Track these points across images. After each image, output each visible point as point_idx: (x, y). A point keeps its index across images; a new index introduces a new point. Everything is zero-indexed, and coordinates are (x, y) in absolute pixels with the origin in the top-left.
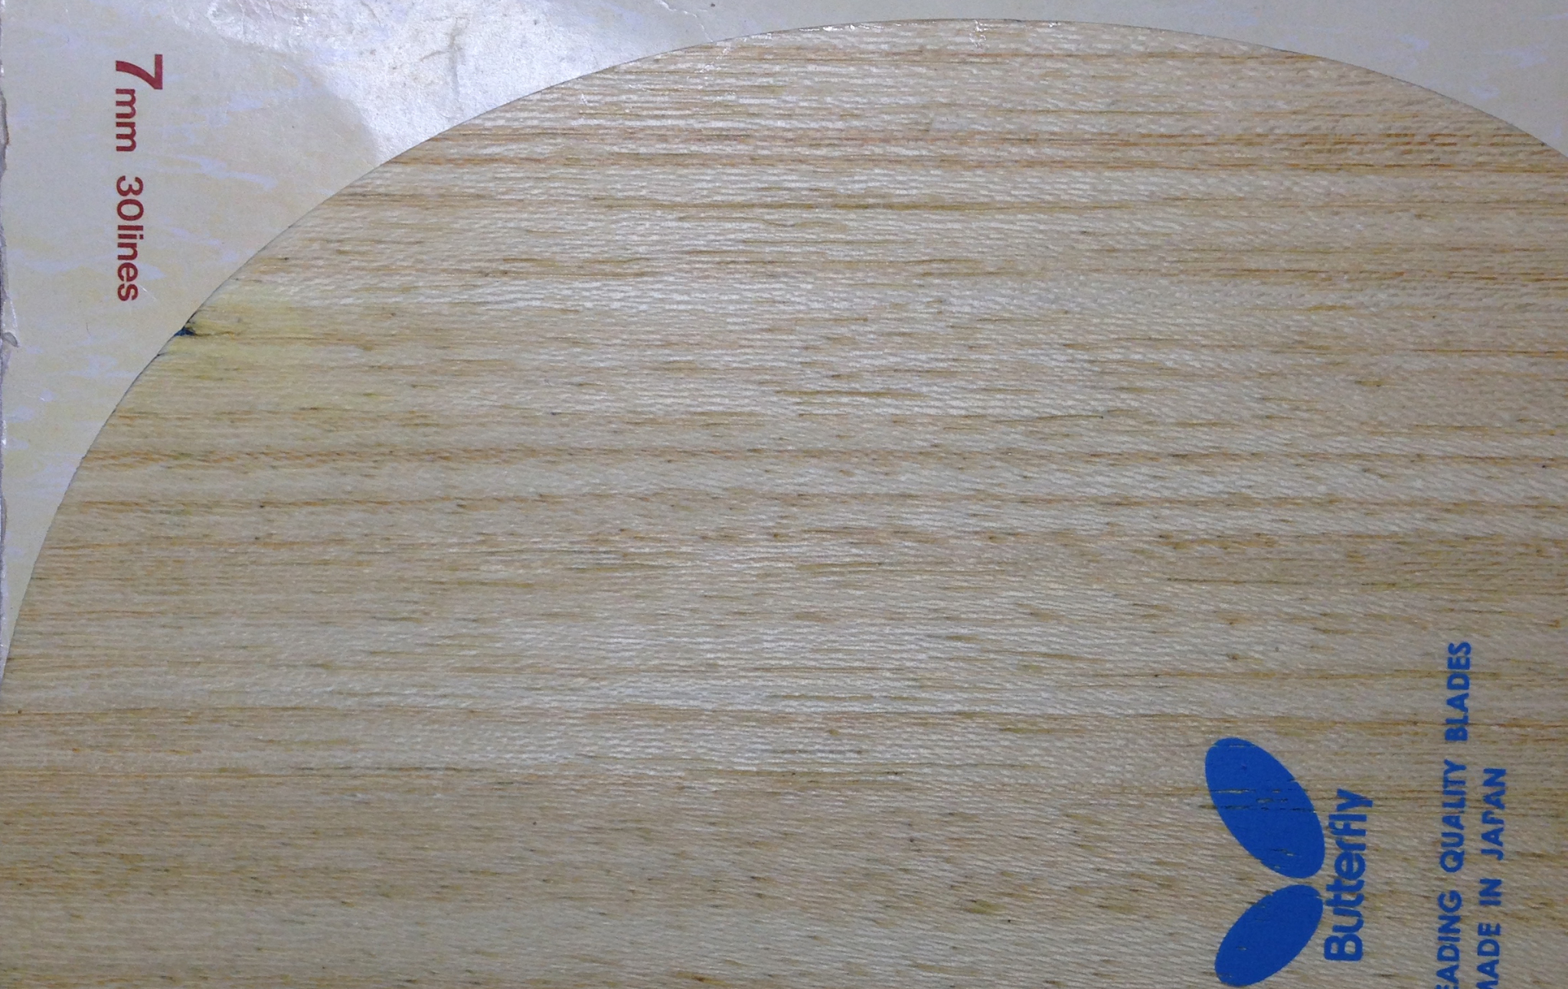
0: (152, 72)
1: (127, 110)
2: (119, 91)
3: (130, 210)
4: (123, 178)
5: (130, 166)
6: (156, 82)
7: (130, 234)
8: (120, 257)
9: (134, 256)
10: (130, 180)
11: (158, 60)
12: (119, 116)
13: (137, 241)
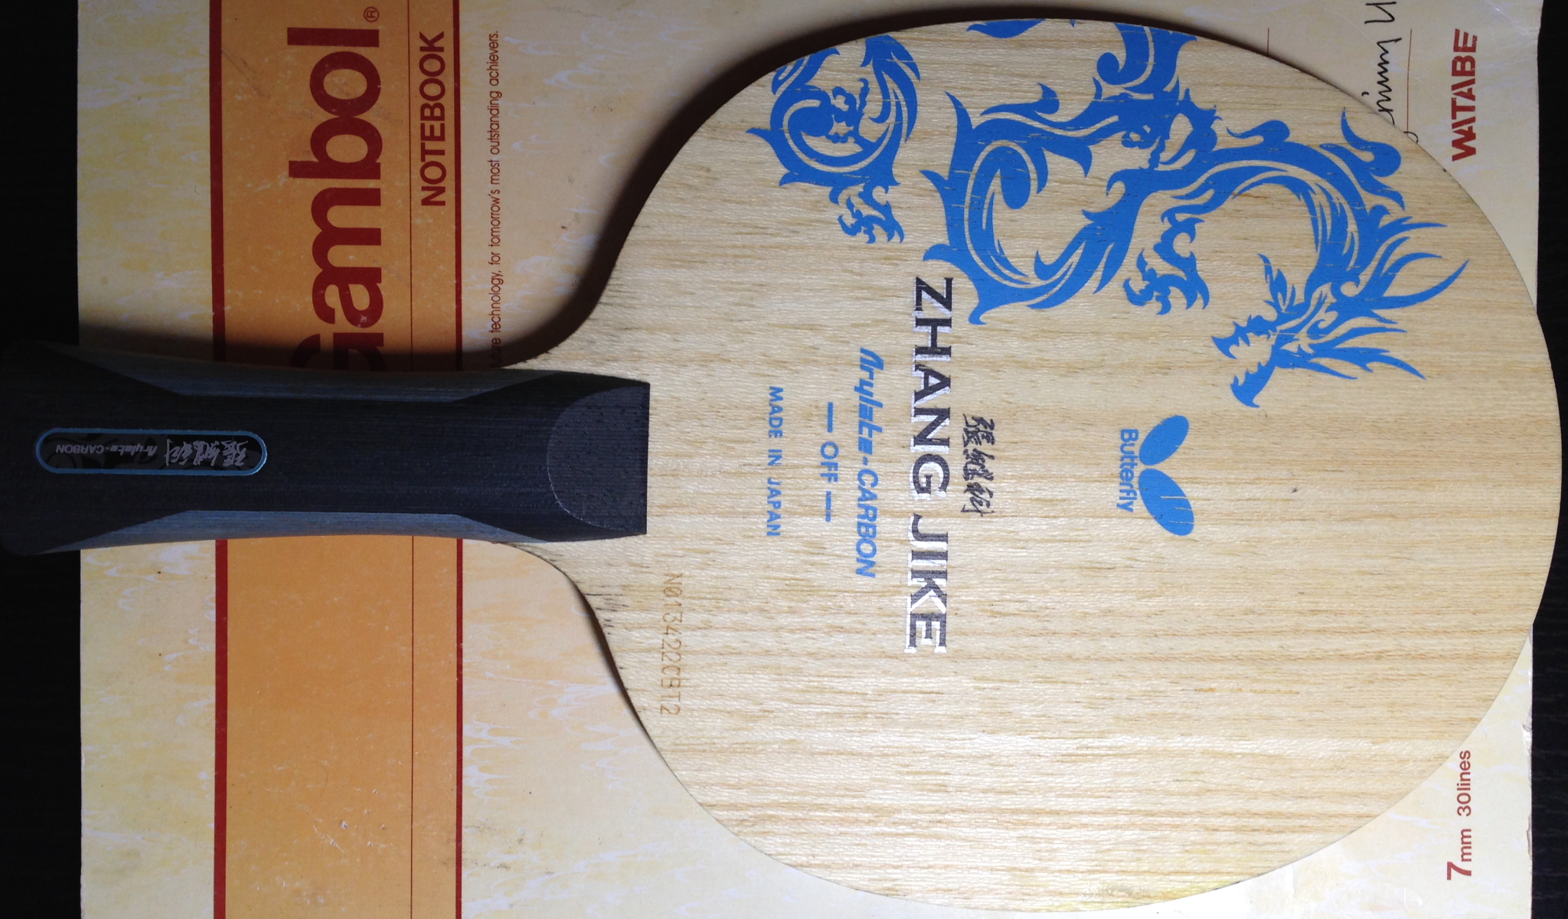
0: (1452, 870)
1: (1465, 851)
2: (1470, 860)
3: (1464, 799)
4: (1467, 815)
5: (1464, 822)
6: (1450, 866)
7: (1464, 785)
8: (1469, 773)
9: (1462, 775)
10: (1464, 814)
11: (1449, 877)
12: (1470, 848)
13: (1460, 782)
